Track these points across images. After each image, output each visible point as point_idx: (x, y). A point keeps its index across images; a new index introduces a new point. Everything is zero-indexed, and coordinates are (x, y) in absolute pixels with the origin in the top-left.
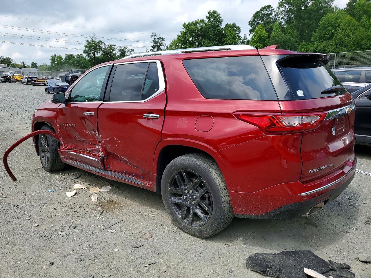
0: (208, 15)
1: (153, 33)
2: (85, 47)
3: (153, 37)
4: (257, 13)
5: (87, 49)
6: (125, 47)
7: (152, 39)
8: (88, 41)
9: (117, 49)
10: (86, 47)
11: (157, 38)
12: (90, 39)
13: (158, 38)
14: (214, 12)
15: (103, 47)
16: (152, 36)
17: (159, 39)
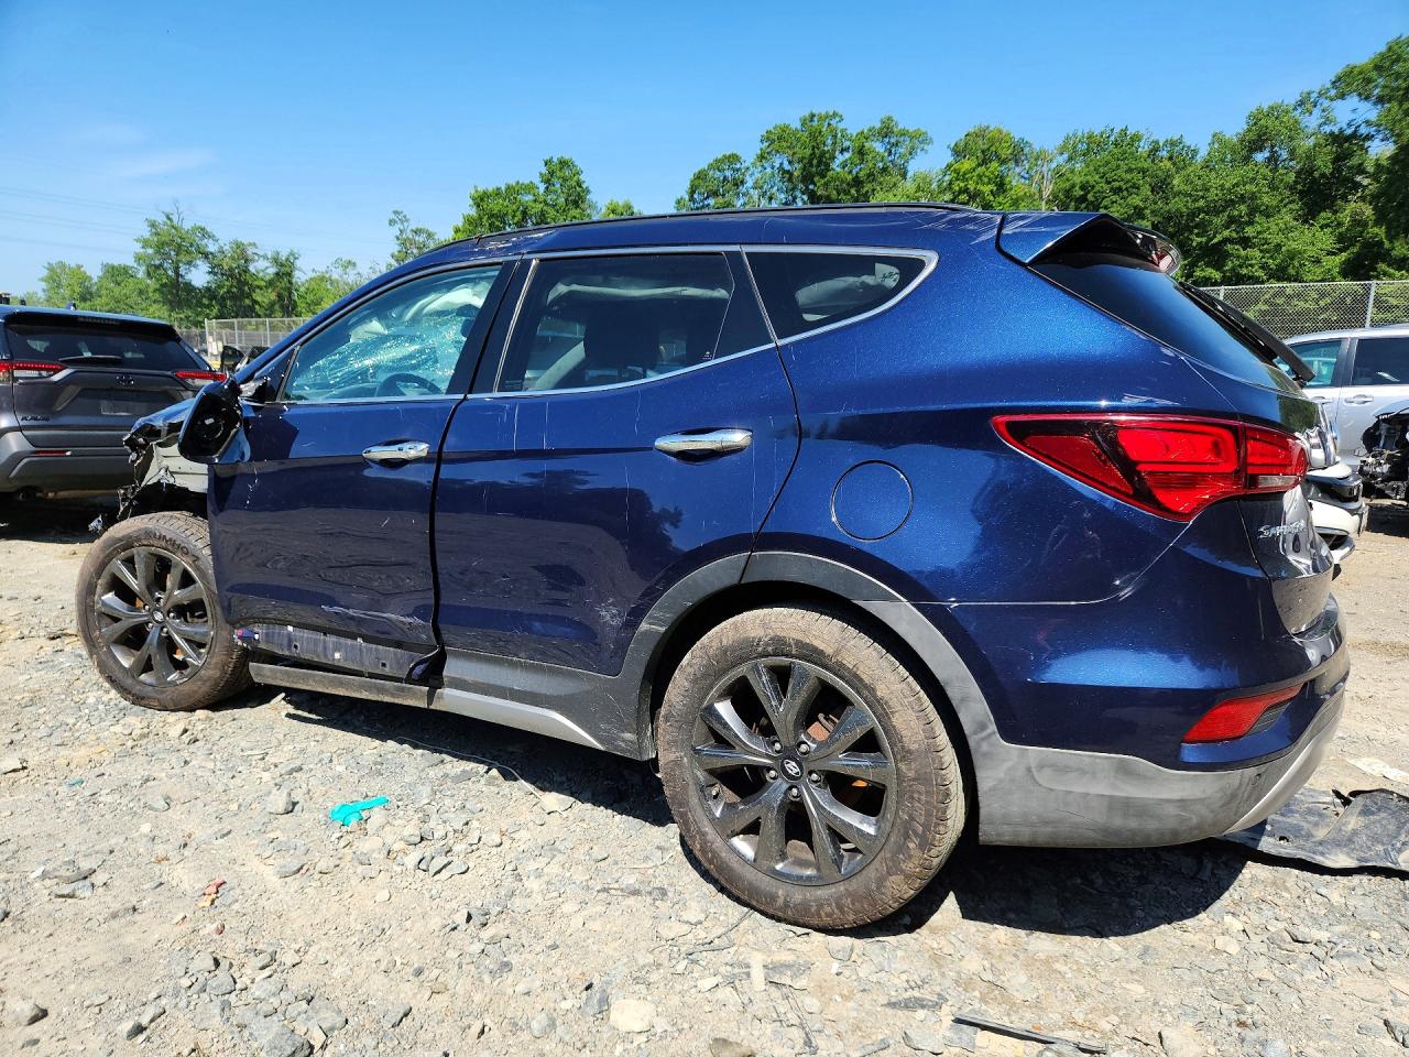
0: (544, 170)
1: (396, 212)
2: (140, 245)
3: (399, 226)
4: (700, 176)
5: (150, 251)
6: (292, 254)
7: (395, 230)
8: (153, 225)
9: (265, 257)
10: (146, 244)
11: (410, 228)
12: (161, 219)
13: (412, 231)
14: (564, 164)
15: (212, 248)
16: (392, 222)
17: (417, 232)
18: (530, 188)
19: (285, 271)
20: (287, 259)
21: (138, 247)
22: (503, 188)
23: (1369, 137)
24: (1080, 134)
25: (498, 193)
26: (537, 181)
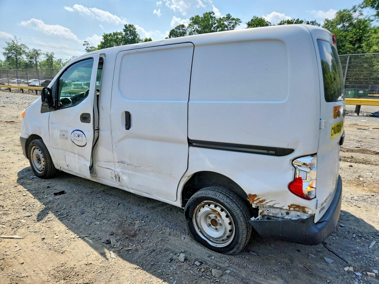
18: (120, 34)
19: (50, 59)
20: (51, 55)
21: (4, 51)
22: (112, 34)
23: (372, 21)
24: (285, 20)
25: (110, 35)
26: (122, 31)
